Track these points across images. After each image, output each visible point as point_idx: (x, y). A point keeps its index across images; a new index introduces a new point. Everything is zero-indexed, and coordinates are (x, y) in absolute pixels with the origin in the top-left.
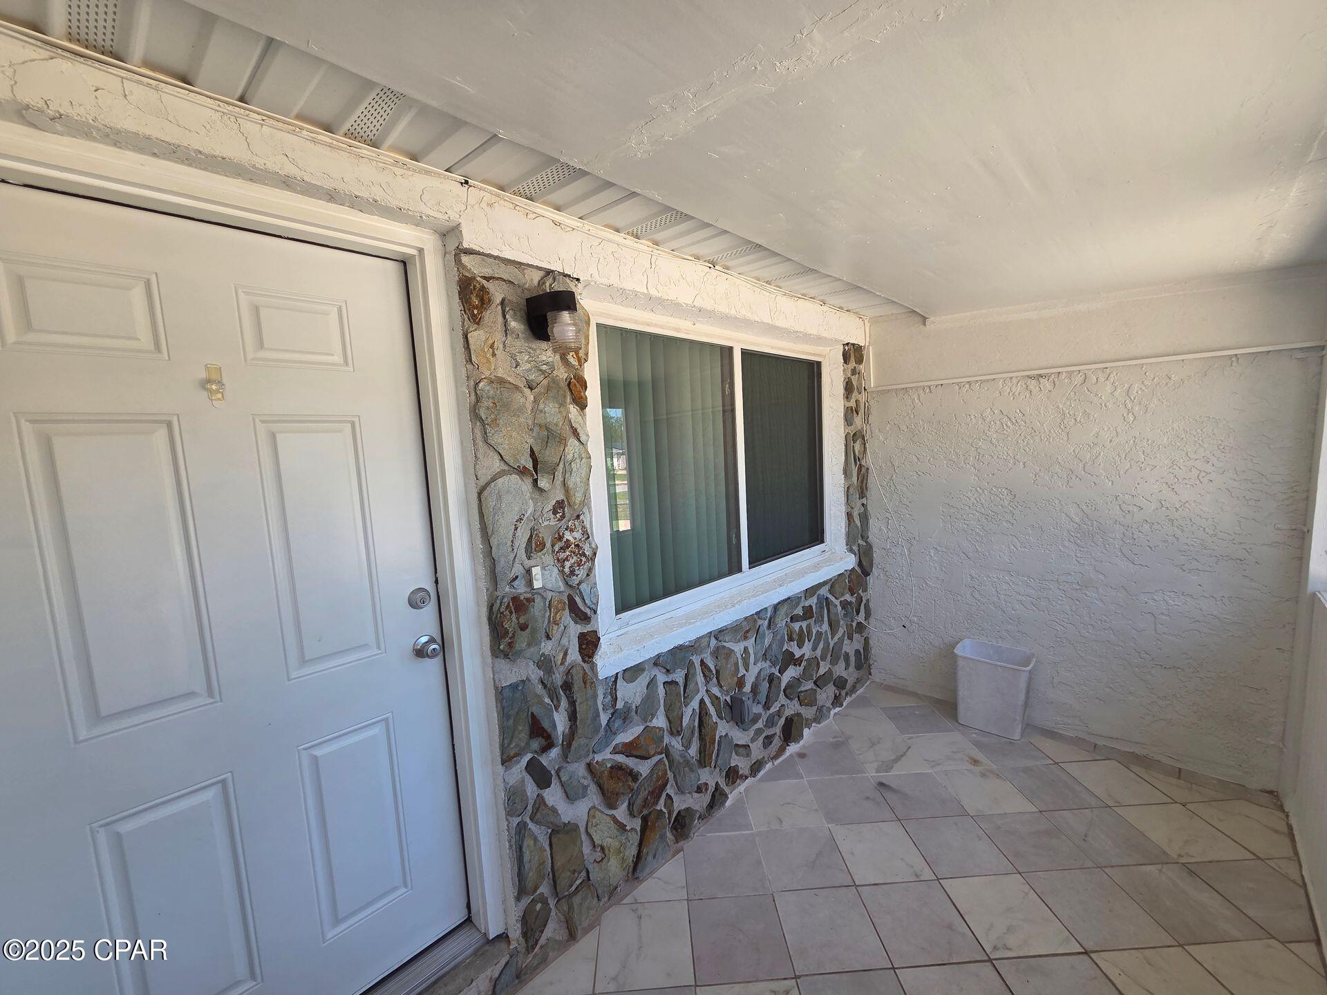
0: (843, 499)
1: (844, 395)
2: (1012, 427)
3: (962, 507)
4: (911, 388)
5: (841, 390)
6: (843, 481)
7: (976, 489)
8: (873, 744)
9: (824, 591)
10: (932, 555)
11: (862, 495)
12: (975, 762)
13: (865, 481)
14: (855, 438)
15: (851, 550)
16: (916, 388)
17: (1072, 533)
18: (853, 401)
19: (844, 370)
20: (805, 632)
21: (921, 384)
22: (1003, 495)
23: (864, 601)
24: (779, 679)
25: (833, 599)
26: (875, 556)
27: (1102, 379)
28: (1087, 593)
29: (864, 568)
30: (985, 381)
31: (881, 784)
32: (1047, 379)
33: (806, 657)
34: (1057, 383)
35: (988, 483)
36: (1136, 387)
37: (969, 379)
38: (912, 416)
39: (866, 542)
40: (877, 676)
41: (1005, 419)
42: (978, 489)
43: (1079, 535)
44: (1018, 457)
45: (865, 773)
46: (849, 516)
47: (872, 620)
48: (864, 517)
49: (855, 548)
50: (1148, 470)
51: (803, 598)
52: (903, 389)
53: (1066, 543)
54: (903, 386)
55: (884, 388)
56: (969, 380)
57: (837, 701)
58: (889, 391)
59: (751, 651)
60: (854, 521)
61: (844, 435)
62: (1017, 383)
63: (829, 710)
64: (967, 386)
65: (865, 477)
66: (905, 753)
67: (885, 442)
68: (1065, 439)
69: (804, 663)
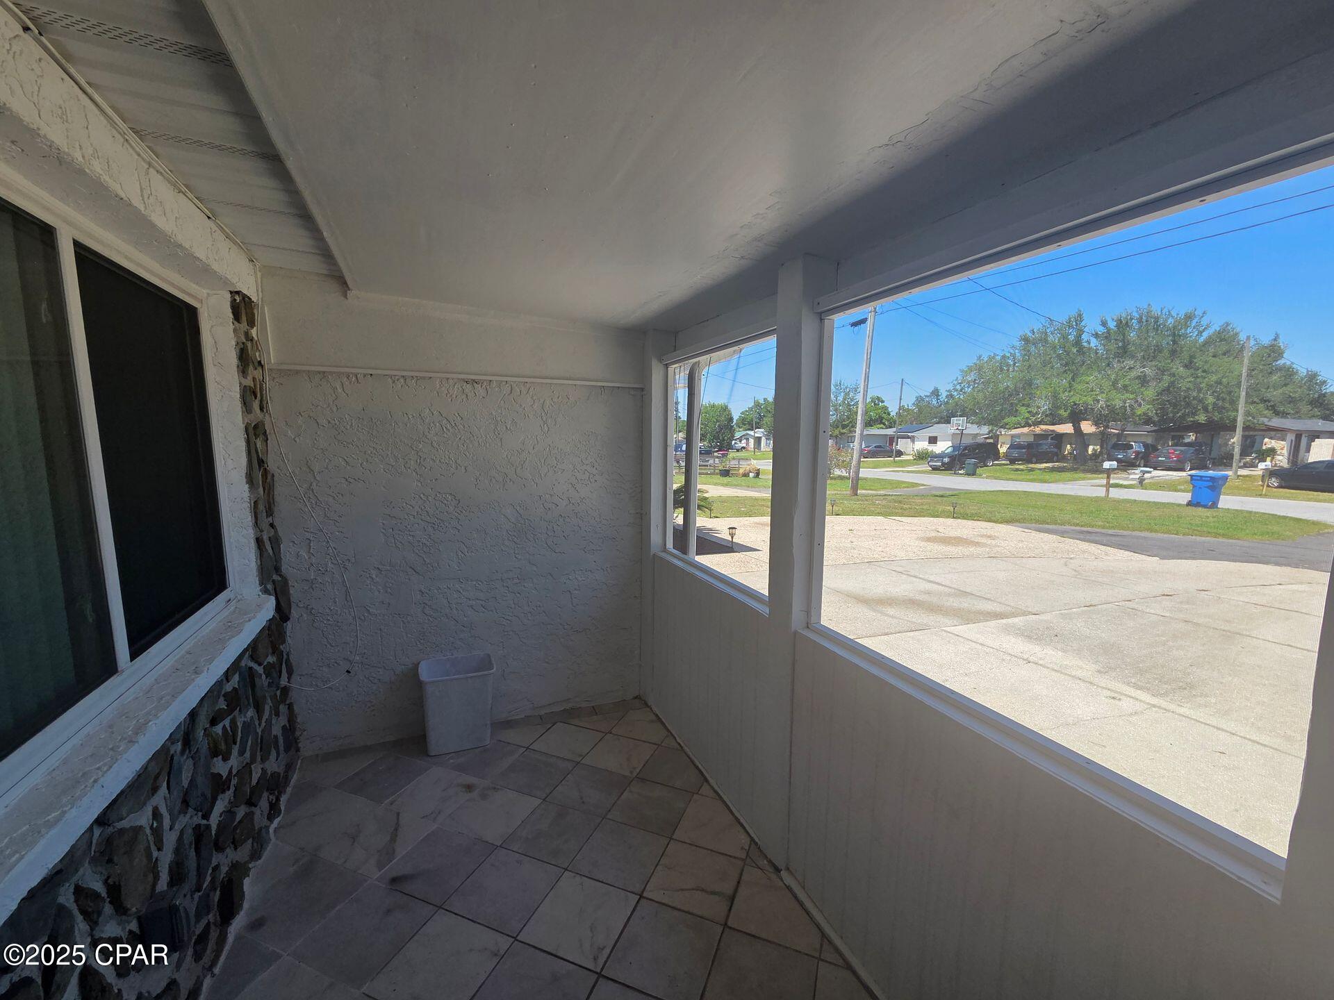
0: (249, 519)
1: (238, 366)
2: (451, 430)
3: (406, 517)
4: (331, 373)
5: (232, 359)
6: (246, 494)
7: (419, 496)
8: (354, 839)
9: (247, 662)
10: (374, 576)
11: (270, 512)
12: (469, 788)
13: (272, 493)
14: (255, 432)
15: (266, 591)
16: (339, 374)
17: (510, 533)
18: (250, 378)
19: (235, 330)
20: (230, 731)
21: (342, 370)
22: (447, 501)
23: (285, 656)
24: (208, 827)
25: (255, 666)
26: (291, 592)
27: (524, 392)
28: (525, 584)
29: (282, 613)
30: (424, 378)
31: (394, 880)
32: (479, 386)
33: (234, 772)
34: (489, 390)
35: (432, 489)
36: (548, 402)
37: (405, 373)
38: (335, 409)
39: (280, 576)
40: (307, 747)
41: (445, 421)
42: (422, 495)
43: (515, 534)
44: (459, 461)
45: (366, 881)
46: (259, 541)
47: (295, 677)
48: (275, 541)
49: (270, 587)
50: (559, 473)
51: (225, 681)
52: (319, 372)
53: (506, 542)
54: (322, 369)
55: (292, 367)
56: (404, 375)
57: (274, 810)
58: (297, 372)
59: (163, 810)
60: (266, 550)
61: (243, 426)
62: (454, 386)
63: (267, 828)
64: (402, 380)
65: (271, 487)
66: (398, 824)
67: (297, 439)
68: (499, 444)
69: (234, 782)
